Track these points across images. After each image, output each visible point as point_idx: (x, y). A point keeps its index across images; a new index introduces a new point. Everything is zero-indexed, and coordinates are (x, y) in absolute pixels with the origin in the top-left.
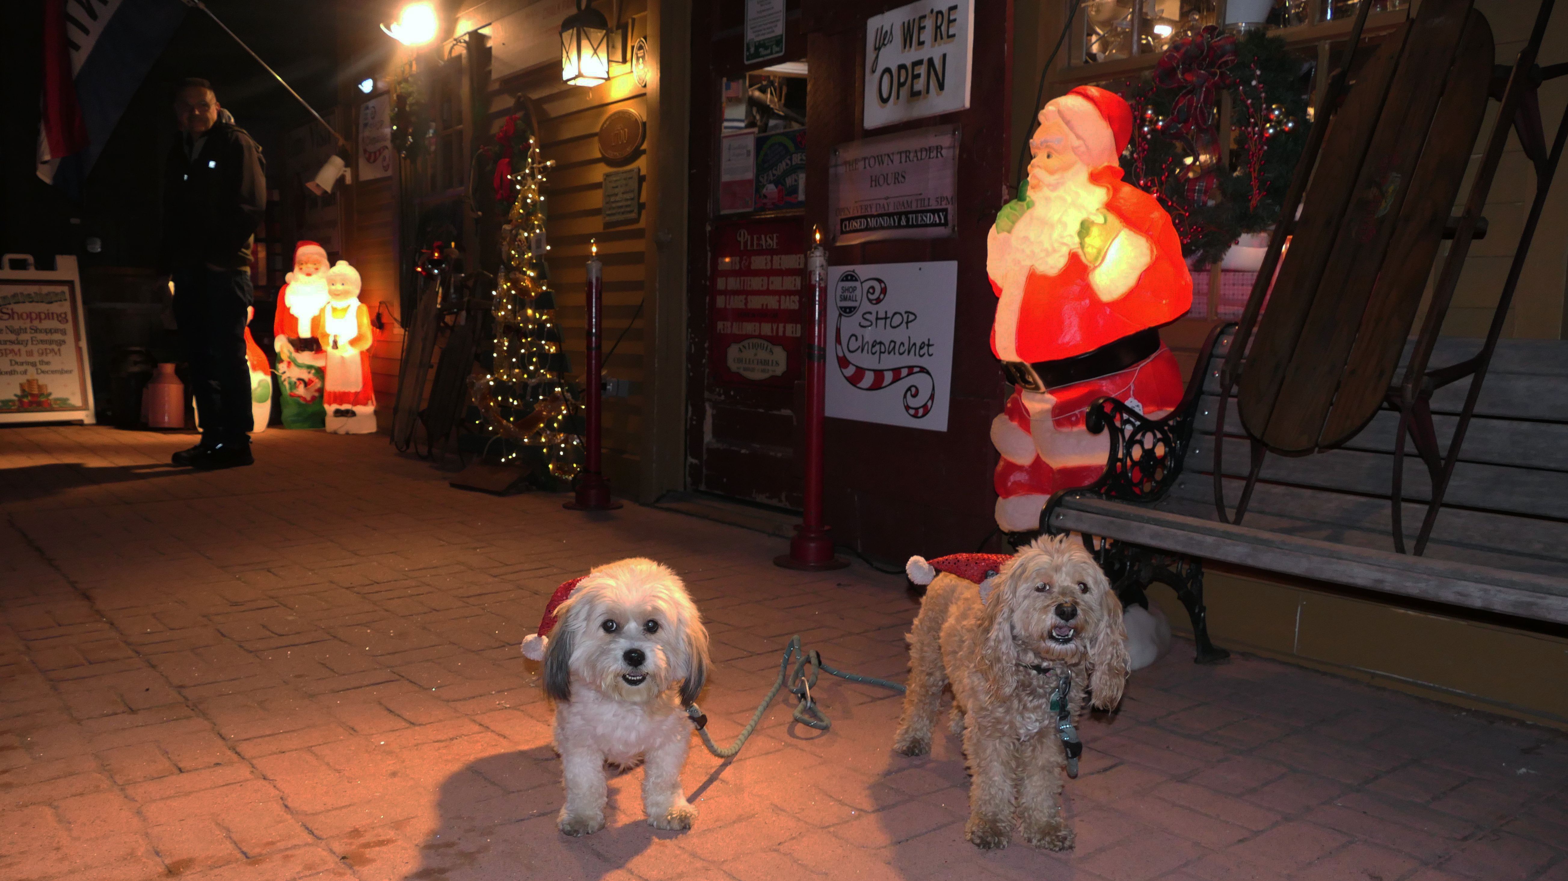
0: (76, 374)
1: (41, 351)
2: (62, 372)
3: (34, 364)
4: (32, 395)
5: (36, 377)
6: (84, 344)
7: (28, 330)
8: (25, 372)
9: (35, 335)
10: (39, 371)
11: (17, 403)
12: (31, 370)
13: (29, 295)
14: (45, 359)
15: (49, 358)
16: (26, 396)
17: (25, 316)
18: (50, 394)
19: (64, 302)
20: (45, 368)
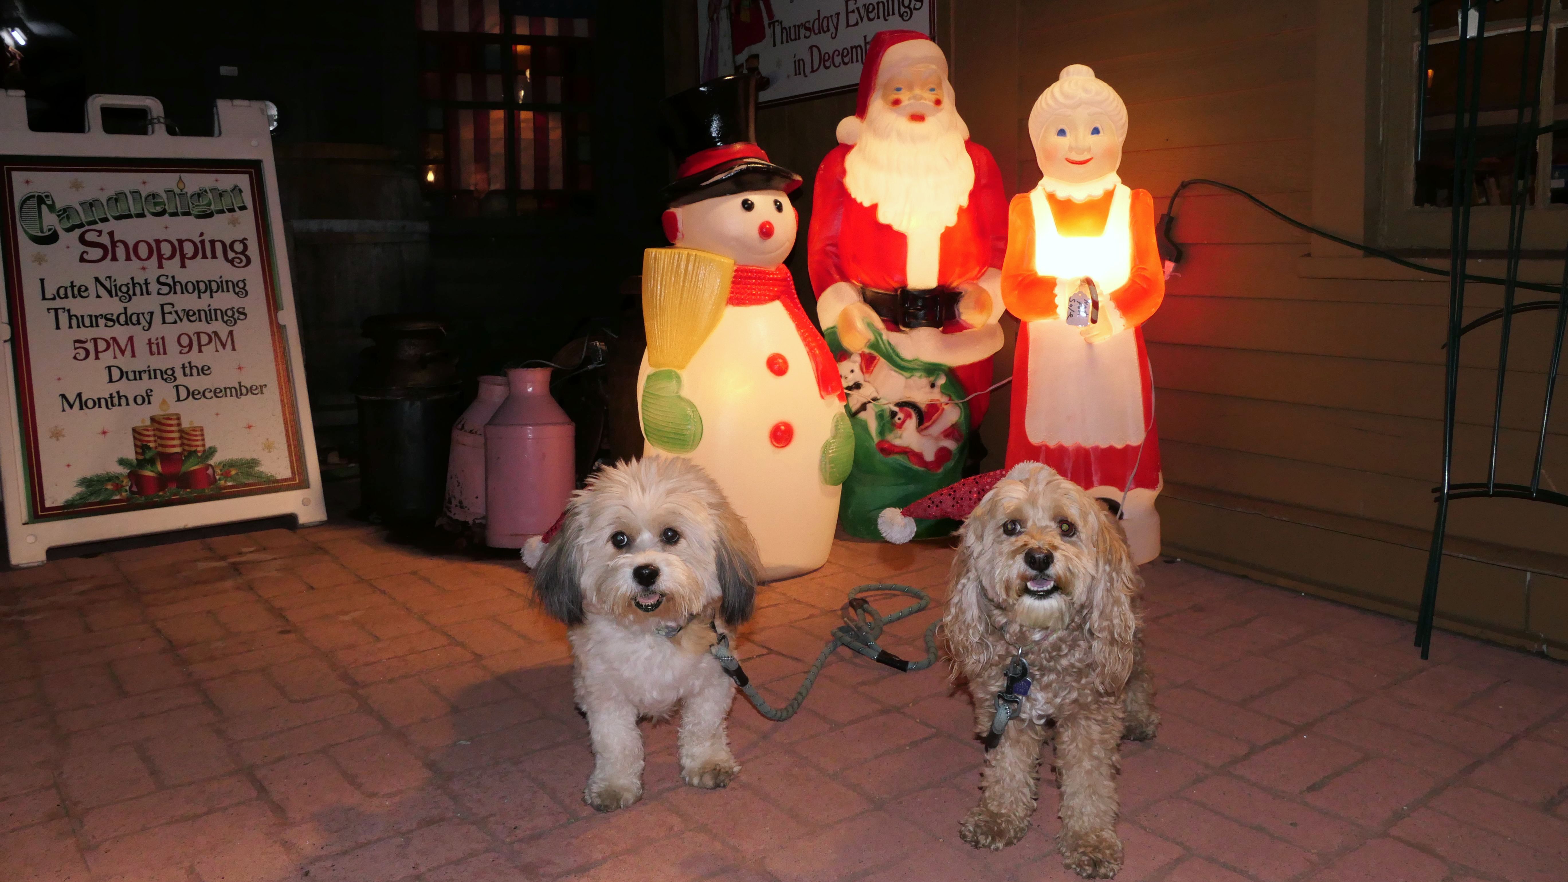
0: (273, 393)
1: (185, 341)
2: (239, 391)
3: (168, 375)
4: (166, 458)
5: (174, 408)
6: (289, 317)
7: (154, 287)
8: (147, 398)
9: (171, 298)
10: (183, 393)
11: (127, 483)
12: (162, 391)
13: (154, 196)
14: (195, 358)
15: (207, 356)
16: (151, 462)
17: (143, 251)
18: (212, 451)
19: (238, 213)
20: (196, 383)
